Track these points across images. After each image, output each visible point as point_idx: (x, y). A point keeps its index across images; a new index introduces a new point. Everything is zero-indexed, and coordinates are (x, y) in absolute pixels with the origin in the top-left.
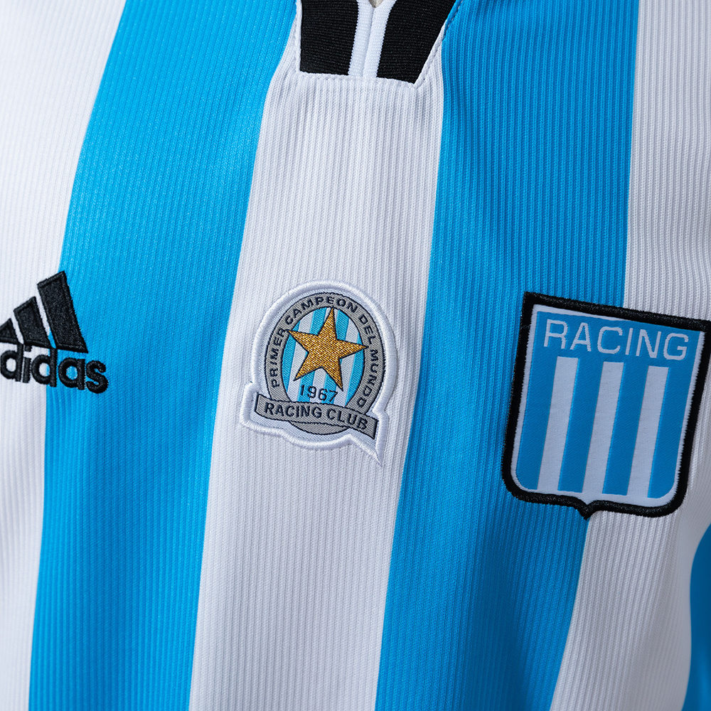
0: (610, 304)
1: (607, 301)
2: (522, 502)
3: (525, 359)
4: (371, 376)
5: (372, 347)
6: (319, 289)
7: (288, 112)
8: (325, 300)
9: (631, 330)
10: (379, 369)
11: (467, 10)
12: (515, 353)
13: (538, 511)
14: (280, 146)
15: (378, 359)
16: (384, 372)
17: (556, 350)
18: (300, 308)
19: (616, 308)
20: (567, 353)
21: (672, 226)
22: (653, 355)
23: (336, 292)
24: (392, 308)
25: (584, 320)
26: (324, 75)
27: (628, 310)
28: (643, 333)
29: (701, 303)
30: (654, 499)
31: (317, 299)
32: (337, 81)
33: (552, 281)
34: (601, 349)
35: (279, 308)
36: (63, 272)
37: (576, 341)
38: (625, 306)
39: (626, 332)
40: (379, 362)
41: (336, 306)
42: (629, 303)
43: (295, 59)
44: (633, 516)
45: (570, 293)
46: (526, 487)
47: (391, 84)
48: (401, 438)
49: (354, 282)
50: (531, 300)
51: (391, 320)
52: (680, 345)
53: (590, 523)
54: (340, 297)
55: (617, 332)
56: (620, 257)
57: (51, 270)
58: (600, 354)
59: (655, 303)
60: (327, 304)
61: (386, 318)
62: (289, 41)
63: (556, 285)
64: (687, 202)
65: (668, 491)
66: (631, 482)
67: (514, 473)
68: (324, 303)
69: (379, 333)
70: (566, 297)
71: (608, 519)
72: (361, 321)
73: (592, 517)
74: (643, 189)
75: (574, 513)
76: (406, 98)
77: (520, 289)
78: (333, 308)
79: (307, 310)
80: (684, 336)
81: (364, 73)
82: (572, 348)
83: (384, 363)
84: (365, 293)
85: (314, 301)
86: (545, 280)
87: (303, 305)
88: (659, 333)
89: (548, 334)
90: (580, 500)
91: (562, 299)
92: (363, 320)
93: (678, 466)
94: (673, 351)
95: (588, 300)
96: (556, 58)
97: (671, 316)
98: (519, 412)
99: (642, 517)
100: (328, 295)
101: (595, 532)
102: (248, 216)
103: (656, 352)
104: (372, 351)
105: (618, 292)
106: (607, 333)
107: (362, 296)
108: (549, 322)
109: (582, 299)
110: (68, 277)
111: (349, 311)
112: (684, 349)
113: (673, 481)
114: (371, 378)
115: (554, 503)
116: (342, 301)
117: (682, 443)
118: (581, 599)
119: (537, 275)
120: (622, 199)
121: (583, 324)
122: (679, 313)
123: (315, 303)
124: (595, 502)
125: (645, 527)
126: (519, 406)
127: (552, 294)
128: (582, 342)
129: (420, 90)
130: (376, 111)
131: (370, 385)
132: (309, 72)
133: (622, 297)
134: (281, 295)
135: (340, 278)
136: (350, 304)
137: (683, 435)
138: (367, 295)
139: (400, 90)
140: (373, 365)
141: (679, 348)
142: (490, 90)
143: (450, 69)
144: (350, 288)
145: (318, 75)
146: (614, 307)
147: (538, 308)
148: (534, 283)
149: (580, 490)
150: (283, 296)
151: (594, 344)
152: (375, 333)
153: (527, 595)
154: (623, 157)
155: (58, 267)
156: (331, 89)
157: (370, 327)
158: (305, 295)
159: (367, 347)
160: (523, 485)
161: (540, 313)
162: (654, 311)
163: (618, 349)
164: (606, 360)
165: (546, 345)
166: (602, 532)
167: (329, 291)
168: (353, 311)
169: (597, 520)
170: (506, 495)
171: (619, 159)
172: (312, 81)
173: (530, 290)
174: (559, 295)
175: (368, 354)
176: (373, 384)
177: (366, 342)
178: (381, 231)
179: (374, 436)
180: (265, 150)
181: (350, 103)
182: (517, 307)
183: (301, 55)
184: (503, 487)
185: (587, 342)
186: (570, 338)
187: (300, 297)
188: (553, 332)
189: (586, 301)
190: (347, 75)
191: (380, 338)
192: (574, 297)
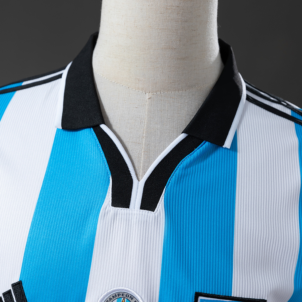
1: (226, 294)
6: (119, 290)
7: (107, 222)
8: (121, 295)
11: (173, 182)
14: (104, 235)
18: (112, 298)
19: (229, 297)
23: (125, 292)
26: (120, 208)
27: (234, 297)
31: (118, 294)
32: (125, 210)
33: (206, 287)
35: (104, 298)
36: (21, 281)
38: (232, 296)
41: (125, 297)
42: (234, 294)
43: (110, 201)
45: (212, 292)
47: (145, 212)
49: (132, 288)
50: (197, 295)
54: (127, 294)
56: (231, 277)
57: (16, 280)
59: (243, 294)
60: (122, 296)
62: (107, 194)
63: (207, 289)
68: (121, 296)
74: (239, 250)
76: (151, 218)
77: (193, 291)
78: (124, 298)
79: (115, 298)
81: (135, 207)
84: (136, 292)
85: (117, 295)
86: (203, 287)
87: (113, 296)
95: (219, 294)
96: (206, 200)
97: (250, 299)
100: (122, 293)
102: (92, 261)
105: (230, 290)
107: (135, 293)
109: (216, 294)
110: (23, 283)
111: (130, 299)
116: (127, 295)
119: (200, 285)
123: (117, 296)
129: (156, 214)
130: (140, 223)
132: (115, 207)
133: (231, 292)
134: (105, 292)
135: (127, 286)
136: (131, 297)
138: (137, 293)
139: (149, 214)
142: (182, 214)
143: (167, 205)
144: (131, 291)
145: (118, 208)
146: (228, 296)
148: (198, 288)
150: (106, 293)
154: (231, 238)
155: (19, 279)
156: (123, 213)
158: (114, 293)
161: (201, 300)
162: (243, 297)
167: (123, 291)
168: (132, 299)
171: (230, 239)
172: (116, 210)
173: (197, 291)
174: (208, 293)
178: (142, 268)
180: (99, 237)
181: (130, 219)
182: (193, 298)
183: (112, 200)
187: (112, 294)
189: (218, 294)
190: (129, 208)
192: (213, 293)
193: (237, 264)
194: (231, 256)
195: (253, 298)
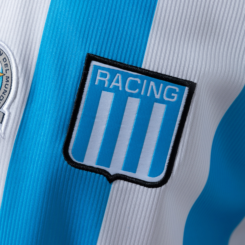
0: (134, 65)
1: (133, 63)
2: (73, 168)
3: (84, 90)
4: (5, 90)
5: (7, 75)
9: (145, 81)
10: (8, 87)
12: (78, 86)
13: (82, 175)
15: (9, 82)
16: (11, 89)
17: (102, 87)
20: (108, 90)
21: (179, 27)
22: (157, 96)
24: (19, 55)
25: (118, 72)
27: (144, 69)
28: (152, 83)
29: (188, 71)
30: (151, 178)
33: (103, 49)
34: (127, 90)
37: (113, 83)
38: (143, 67)
39: (143, 82)
40: (9, 83)
42: (145, 65)
44: (138, 186)
45: (112, 57)
46: (76, 160)
48: (15, 125)
50: (90, 58)
51: (17, 61)
52: (173, 93)
53: (112, 186)
55: (137, 81)
56: (144, 40)
58: (126, 92)
59: (160, 67)
61: (15, 60)
64: (190, 16)
65: (160, 174)
66: (138, 166)
67: (70, 152)
69: (11, 68)
70: (110, 58)
71: (123, 185)
72: (4, 61)
73: (114, 183)
75: (103, 178)
77: (85, 52)
80: (176, 88)
82: (111, 87)
83: (11, 84)
84: (7, 46)
86: (99, 48)
88: (162, 85)
89: (98, 78)
90: (108, 172)
91: (107, 59)
92: (5, 60)
93: (167, 161)
94: (169, 96)
97: (169, 76)
98: (77, 118)
99: (143, 187)
101: (115, 191)
103: (159, 95)
104: (6, 77)
105: (140, 59)
106: (132, 81)
108: (99, 71)
109: (118, 60)
112: (176, 95)
113: (164, 169)
114: (4, 91)
115: (92, 171)
117: (171, 149)
118: (105, 228)
119: (96, 45)
120: (151, 10)
121: (118, 74)
122: (174, 74)
124: (116, 174)
125: (145, 193)
126: (77, 115)
127: (102, 56)
128: (117, 84)
131: (3, 95)
133: (142, 61)
137: (172, 144)
140: (6, 84)
141: (173, 95)
144: (1, 43)
146: (137, 67)
147: (94, 63)
148: (93, 49)
149: (108, 166)
151: (124, 86)
152: (9, 68)
153: (75, 221)
157: (7, 64)
159: (4, 75)
160: (75, 158)
162: (159, 72)
163: (137, 91)
164: (129, 96)
165: (96, 84)
166: (119, 192)
168: (1, 55)
169: (117, 185)
170: (64, 162)
173: (90, 52)
174: (106, 57)
175: (5, 78)
176: (5, 95)
177: (4, 72)
179: (2, 122)
182: (82, 61)
184: (63, 158)
185: (120, 85)
186: (111, 81)
188: (101, 77)
191: (11, 71)
192: (114, 59)
193: (159, 25)
194: (151, 12)
195: (176, 76)
